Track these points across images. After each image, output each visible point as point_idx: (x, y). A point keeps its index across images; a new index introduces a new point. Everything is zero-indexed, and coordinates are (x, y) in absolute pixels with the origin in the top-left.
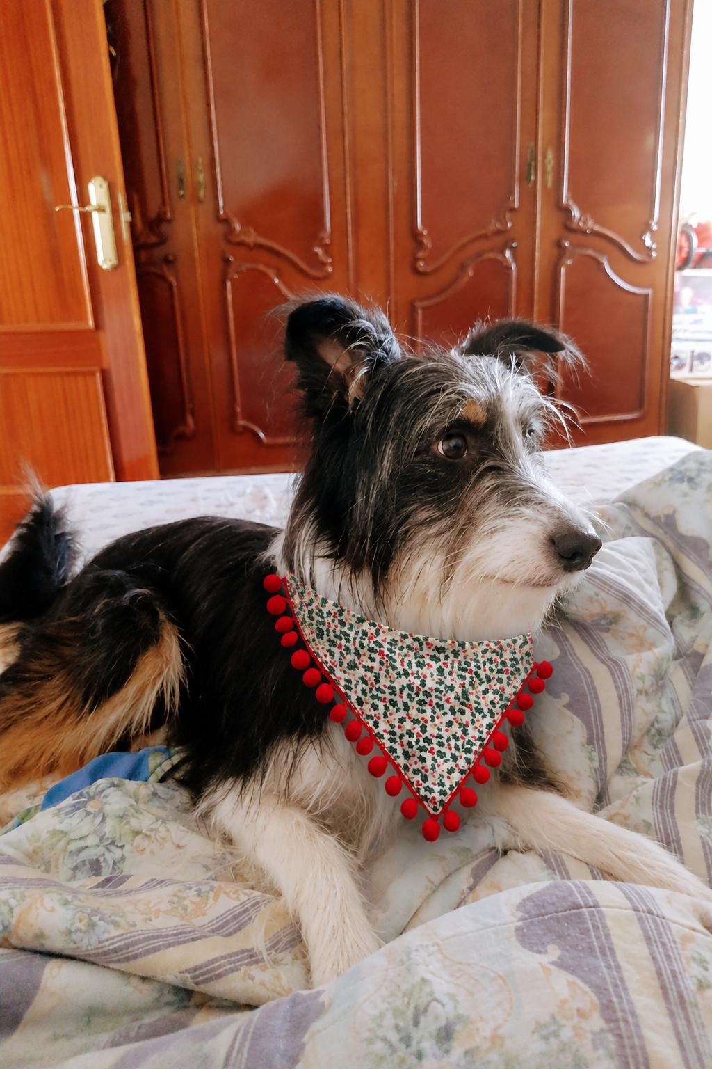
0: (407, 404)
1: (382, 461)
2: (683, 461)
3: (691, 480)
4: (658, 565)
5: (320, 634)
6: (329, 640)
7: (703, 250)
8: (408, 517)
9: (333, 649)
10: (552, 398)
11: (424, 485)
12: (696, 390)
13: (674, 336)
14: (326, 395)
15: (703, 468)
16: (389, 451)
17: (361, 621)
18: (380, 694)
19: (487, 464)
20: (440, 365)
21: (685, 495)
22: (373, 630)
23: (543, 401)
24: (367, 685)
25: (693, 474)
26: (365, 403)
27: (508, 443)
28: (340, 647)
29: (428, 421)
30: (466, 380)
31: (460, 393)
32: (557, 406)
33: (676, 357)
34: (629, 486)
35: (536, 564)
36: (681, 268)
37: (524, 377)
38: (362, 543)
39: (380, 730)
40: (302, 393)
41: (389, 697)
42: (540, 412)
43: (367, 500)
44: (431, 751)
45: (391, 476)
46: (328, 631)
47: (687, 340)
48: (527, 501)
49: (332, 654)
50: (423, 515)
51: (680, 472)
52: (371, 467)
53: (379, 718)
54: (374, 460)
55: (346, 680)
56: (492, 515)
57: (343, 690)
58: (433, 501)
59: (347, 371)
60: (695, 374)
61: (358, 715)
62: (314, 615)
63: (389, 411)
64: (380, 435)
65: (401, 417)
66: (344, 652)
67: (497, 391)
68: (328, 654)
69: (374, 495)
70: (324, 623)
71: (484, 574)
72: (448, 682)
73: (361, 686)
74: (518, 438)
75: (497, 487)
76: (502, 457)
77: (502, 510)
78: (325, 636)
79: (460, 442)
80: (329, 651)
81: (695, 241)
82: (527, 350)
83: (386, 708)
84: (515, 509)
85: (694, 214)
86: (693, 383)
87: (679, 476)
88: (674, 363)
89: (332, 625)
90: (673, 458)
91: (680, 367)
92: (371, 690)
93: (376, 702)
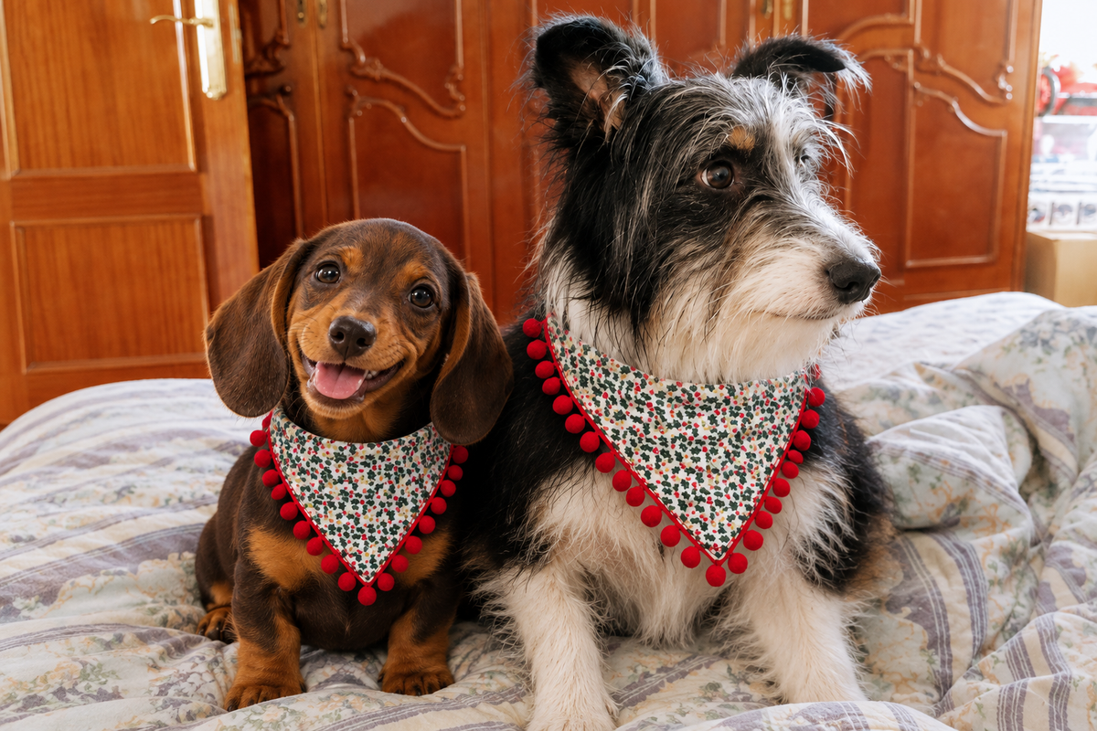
0: (668, 132)
1: (642, 192)
2: (1036, 322)
3: (1045, 343)
4: (1008, 436)
5: (584, 383)
6: (594, 389)
7: (1064, 95)
8: (670, 252)
9: (598, 398)
10: (827, 122)
11: (688, 218)
12: (1055, 244)
13: (1032, 186)
14: (580, 124)
15: (1058, 328)
16: (649, 184)
17: (625, 371)
18: (650, 445)
19: (755, 193)
20: (704, 90)
21: (1040, 361)
22: (639, 381)
23: (818, 125)
24: (636, 435)
25: (1046, 336)
26: (623, 131)
27: (779, 170)
28: (606, 396)
29: (691, 149)
30: (732, 104)
31: (726, 118)
32: (833, 130)
33: (1035, 209)
34: (974, 350)
35: (808, 296)
36: (1041, 115)
37: (797, 100)
38: (619, 283)
39: (652, 481)
40: (554, 122)
41: (660, 448)
42: (814, 137)
43: (626, 235)
44: (709, 501)
45: (651, 210)
46: (592, 379)
47: (1047, 191)
48: (798, 231)
49: (597, 403)
50: (687, 249)
51: (1032, 334)
52: (629, 200)
53: (651, 469)
54: (633, 194)
55: (613, 430)
56: (761, 246)
57: (611, 440)
58: (698, 234)
59: (603, 99)
60: (1055, 227)
61: (627, 466)
62: (577, 362)
63: (650, 140)
64: (639, 165)
65: (662, 146)
66: (611, 402)
67: (766, 114)
68: (593, 403)
69: (633, 230)
70: (587, 371)
71: (753, 308)
72: (721, 428)
73: (629, 436)
74: (789, 165)
75: (766, 218)
76: (772, 185)
77: (772, 241)
78: (589, 384)
79: (727, 172)
80: (594, 399)
81: (1057, 85)
82: (801, 70)
83: (658, 459)
84: (786, 239)
85: (1056, 56)
86: (1051, 236)
87: (1032, 339)
88: (1032, 215)
89: (596, 374)
90: (1026, 316)
91: (1039, 219)
92: (640, 441)
93: (647, 452)
